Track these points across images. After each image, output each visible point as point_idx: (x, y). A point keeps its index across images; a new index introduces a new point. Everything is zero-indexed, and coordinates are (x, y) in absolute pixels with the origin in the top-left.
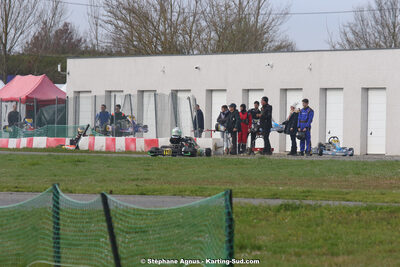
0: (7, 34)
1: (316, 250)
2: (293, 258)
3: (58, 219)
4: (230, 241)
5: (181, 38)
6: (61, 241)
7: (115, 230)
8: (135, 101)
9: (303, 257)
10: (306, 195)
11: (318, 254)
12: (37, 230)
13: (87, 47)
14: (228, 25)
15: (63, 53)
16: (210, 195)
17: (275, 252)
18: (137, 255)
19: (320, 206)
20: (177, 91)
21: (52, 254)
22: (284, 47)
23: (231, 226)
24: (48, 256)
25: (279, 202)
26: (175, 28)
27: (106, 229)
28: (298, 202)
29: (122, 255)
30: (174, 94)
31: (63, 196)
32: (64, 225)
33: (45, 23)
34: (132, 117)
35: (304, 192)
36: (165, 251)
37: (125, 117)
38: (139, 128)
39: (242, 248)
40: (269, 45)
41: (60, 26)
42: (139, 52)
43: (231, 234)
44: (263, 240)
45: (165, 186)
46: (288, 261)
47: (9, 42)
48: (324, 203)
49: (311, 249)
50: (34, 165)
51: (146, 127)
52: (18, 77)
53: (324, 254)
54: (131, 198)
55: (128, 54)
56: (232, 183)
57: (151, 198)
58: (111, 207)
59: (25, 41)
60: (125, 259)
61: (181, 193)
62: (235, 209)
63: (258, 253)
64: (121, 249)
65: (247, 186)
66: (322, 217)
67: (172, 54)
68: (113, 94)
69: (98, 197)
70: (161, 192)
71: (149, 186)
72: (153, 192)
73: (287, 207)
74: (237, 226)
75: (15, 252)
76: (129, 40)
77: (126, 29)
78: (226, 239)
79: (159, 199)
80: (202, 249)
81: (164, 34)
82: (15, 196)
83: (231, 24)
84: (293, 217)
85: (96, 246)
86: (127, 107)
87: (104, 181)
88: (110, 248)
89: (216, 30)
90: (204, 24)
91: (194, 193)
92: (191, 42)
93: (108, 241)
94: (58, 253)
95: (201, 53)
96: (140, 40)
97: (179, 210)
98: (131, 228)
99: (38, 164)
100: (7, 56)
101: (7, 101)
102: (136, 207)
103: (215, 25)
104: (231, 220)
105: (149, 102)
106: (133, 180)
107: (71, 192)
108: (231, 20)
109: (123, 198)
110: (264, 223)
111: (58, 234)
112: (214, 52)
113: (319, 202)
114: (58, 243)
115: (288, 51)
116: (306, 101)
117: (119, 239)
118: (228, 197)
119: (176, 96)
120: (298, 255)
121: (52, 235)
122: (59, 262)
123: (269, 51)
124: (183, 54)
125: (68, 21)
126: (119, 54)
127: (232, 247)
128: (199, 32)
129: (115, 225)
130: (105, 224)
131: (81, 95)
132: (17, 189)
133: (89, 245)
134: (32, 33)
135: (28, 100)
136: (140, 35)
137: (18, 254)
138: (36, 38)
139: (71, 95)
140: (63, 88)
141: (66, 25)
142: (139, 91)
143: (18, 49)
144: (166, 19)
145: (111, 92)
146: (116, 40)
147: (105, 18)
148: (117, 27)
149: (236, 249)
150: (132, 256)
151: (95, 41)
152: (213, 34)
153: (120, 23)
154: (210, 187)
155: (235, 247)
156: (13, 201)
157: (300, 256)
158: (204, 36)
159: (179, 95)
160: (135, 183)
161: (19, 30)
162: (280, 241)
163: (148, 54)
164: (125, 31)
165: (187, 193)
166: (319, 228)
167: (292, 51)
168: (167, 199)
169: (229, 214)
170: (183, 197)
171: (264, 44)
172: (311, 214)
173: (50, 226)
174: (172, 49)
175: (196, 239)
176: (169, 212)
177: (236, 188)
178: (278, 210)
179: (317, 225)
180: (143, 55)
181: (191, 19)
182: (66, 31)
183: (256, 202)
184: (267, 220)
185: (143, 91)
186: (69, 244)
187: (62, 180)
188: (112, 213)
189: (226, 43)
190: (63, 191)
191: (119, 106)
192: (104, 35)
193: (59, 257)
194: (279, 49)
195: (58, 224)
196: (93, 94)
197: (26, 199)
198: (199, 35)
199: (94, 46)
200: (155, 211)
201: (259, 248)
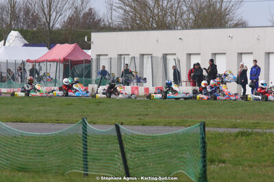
0: (50, 16)
1: (264, 163)
2: (247, 169)
3: (86, 142)
4: (204, 157)
5: (169, 18)
6: (88, 157)
7: (125, 149)
8: (138, 61)
9: (254, 168)
10: (256, 125)
11: (265, 166)
12: (71, 150)
13: (104, 25)
14: (201, 9)
15: (89, 29)
16: (189, 126)
17: (235, 165)
18: (140, 166)
19: (266, 133)
20: (166, 54)
21: (83, 166)
22: (240, 24)
23: (204, 147)
24: (79, 167)
25: (237, 130)
26: (165, 11)
27: (119, 149)
28: (250, 130)
29: (130, 167)
30: (165, 56)
31: (90, 126)
32: (90, 146)
33: (76, 8)
34: (136, 73)
35: (254, 123)
36: (159, 164)
37: (131, 72)
38: (141, 80)
39: (212, 161)
40: (229, 23)
41: (87, 10)
42: (140, 28)
43: (204, 152)
44: (226, 156)
45: (159, 120)
46: (244, 170)
47: (52, 21)
48: (268, 131)
49: (259, 162)
50: (69, 105)
51: (145, 79)
52: (58, 45)
53: (269, 166)
54: (136, 127)
55: (133, 29)
56: (205, 118)
57: (150, 128)
58: (122, 134)
59: (62, 20)
60: (132, 169)
61: (170, 124)
62: (207, 135)
63: (223, 165)
64: (129, 163)
65: (215, 119)
66: (267, 140)
67: (163, 29)
68: (123, 57)
69: (113, 127)
70: (156, 124)
71: (147, 119)
72: (151, 124)
73: (242, 134)
74: (209, 147)
75: (57, 164)
76: (134, 20)
77: (132, 12)
78: (201, 155)
79: (155, 128)
80: (184, 162)
81: (158, 15)
82: (57, 126)
83: (204, 9)
84: (247, 141)
85: (112, 160)
86: (133, 65)
87: (117, 115)
88: (122, 162)
89: (193, 13)
90: (185, 8)
91: (179, 124)
92: (176, 21)
93: (120, 157)
94: (86, 165)
95: (183, 29)
96: (141, 19)
97: (169, 136)
98: (136, 148)
99: (71, 104)
100: (51, 31)
101: (50, 61)
102: (139, 133)
103: (192, 9)
104: (205, 142)
105: (147, 62)
106: (137, 115)
107: (94, 123)
108: (203, 6)
109: (130, 127)
110: (227, 145)
111: (86, 152)
112: (192, 28)
113: (265, 130)
114: (86, 158)
115: (243, 27)
116: (255, 61)
117: (128, 156)
118: (202, 127)
119: (166, 58)
120: (251, 166)
121: (82, 153)
122: (87, 171)
123: (230, 27)
124: (171, 29)
125: (92, 7)
126: (127, 29)
127: (205, 161)
128: (182, 14)
129: (125, 146)
130: (118, 145)
131: (101, 57)
132: (58, 122)
133: (107, 159)
134: (68, 15)
135: (65, 60)
136: (141, 16)
137: (60, 166)
138: (70, 19)
139: (94, 57)
140: (89, 52)
141: (90, 9)
142: (141, 55)
143: (58, 26)
144: (159, 5)
145: (121, 55)
146: (125, 20)
147: (118, 5)
148: (125, 11)
149: (208, 162)
150: (137, 167)
151: (110, 21)
152: (191, 15)
153: (128, 8)
154: (190, 120)
155: (207, 161)
156: (55, 130)
157: (252, 167)
158: (185, 17)
159: (168, 57)
160: (138, 117)
161: (59, 13)
162: (238, 157)
163: (147, 30)
164: (131, 14)
165: (174, 124)
166: (265, 148)
167: (246, 27)
168: (161, 128)
169: (203, 138)
170: (171, 126)
171: (226, 23)
172: (259, 138)
173: (80, 147)
174: (163, 26)
175: (180, 155)
176: (162, 138)
177: (207, 121)
178: (237, 136)
179: (264, 146)
180: (143, 30)
181: (176, 5)
182: (90, 13)
183: (221, 130)
184: (230, 143)
185: (143, 55)
186: (94, 159)
187: (88, 115)
188: (123, 138)
189: (200, 21)
190: (89, 123)
191: (127, 64)
192: (117, 16)
193: (87, 168)
194: (236, 26)
195: (86, 145)
196: (109, 56)
197: (64, 128)
198: (182, 16)
199: (110, 24)
200: (152, 137)
201: (224, 162)
